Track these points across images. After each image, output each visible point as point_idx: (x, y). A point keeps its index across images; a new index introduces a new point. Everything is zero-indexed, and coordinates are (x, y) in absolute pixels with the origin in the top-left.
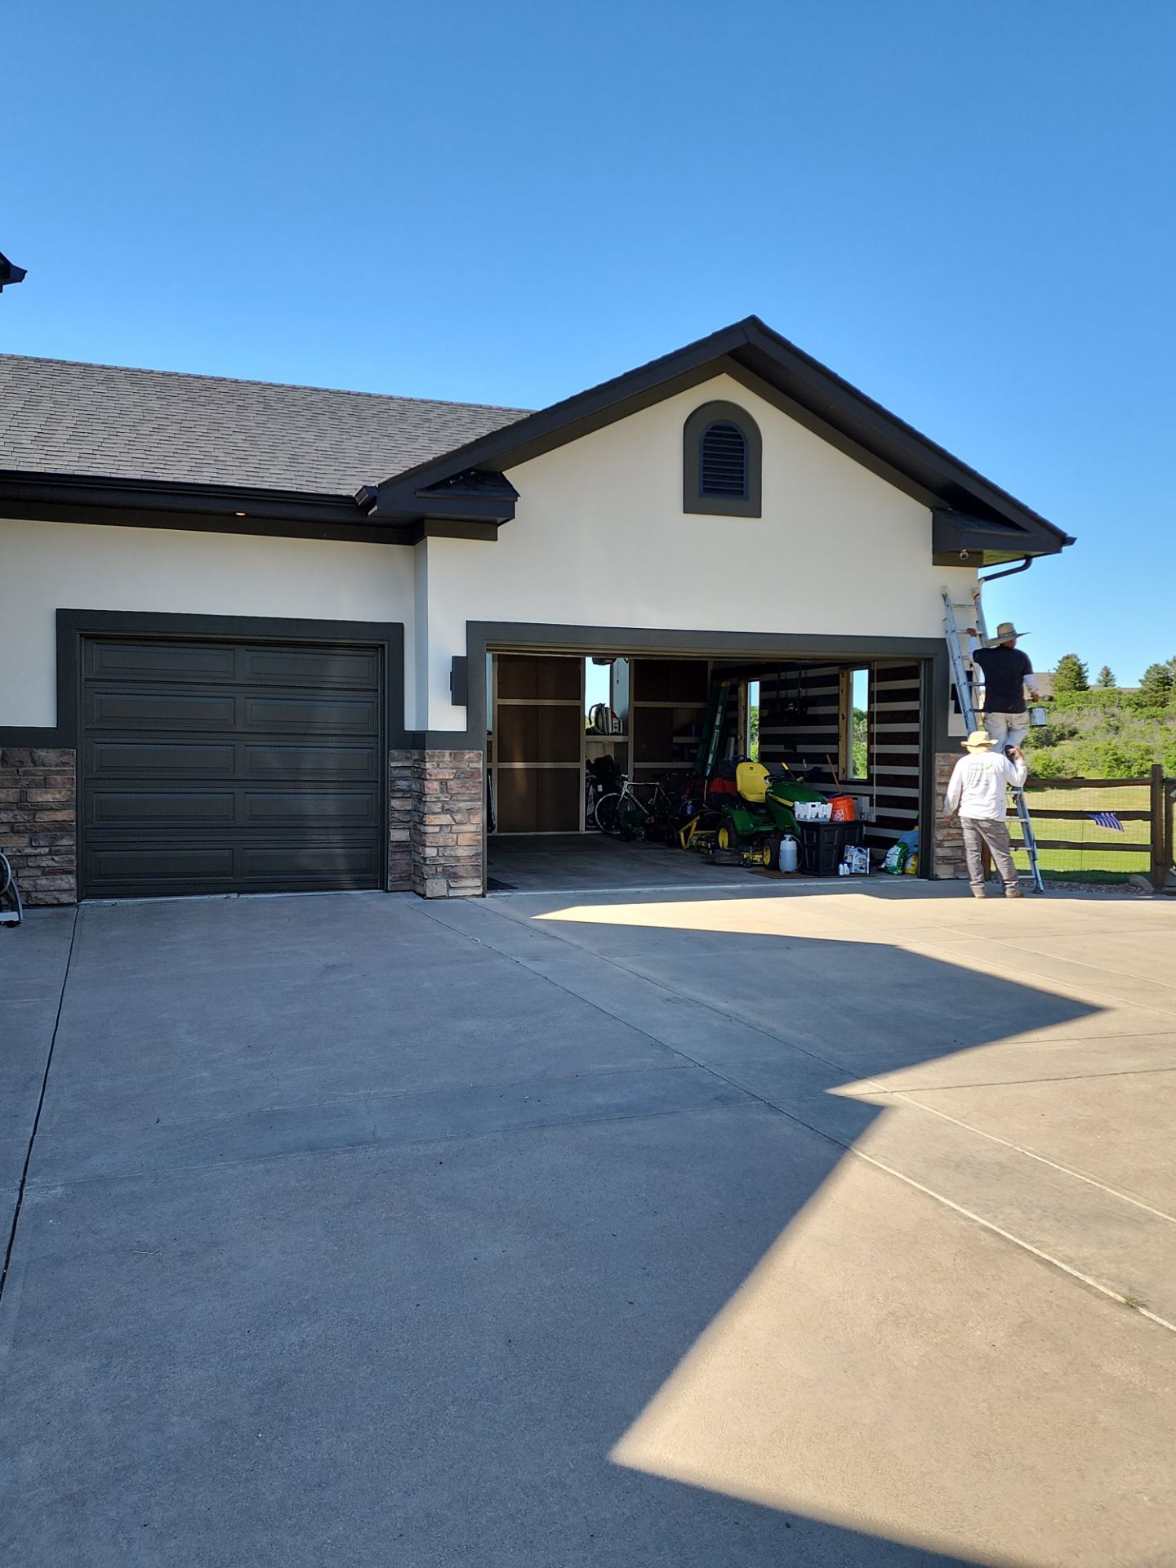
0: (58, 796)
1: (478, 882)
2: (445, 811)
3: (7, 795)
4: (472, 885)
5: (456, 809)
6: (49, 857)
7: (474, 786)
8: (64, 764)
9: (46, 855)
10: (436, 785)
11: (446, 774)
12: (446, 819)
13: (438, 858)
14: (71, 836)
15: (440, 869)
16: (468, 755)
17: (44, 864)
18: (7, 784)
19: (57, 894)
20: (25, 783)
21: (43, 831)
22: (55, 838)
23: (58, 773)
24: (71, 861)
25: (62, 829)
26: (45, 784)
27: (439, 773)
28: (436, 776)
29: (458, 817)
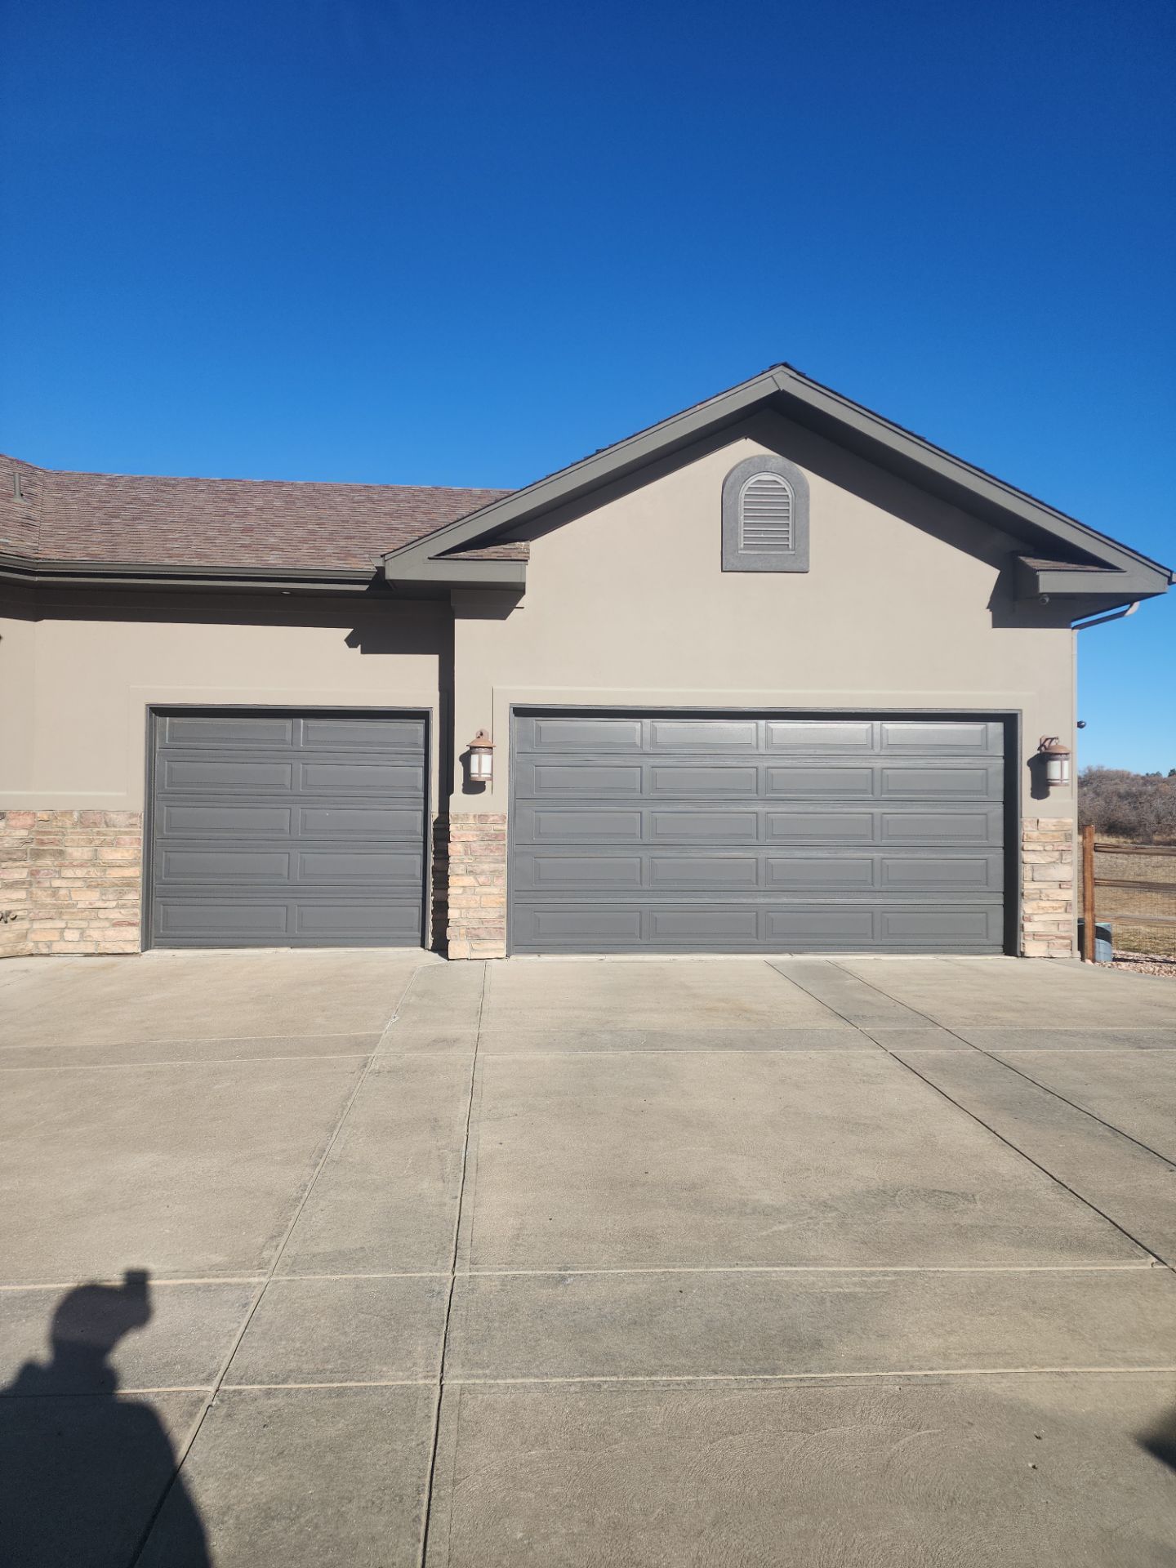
0: (126, 854)
1: (502, 944)
2: (470, 872)
3: (82, 853)
4: (496, 948)
5: (478, 871)
6: (117, 910)
7: (498, 849)
8: (132, 825)
9: (114, 908)
10: (459, 847)
11: (471, 836)
12: (469, 880)
13: (460, 920)
14: (136, 891)
15: (463, 931)
16: (494, 817)
17: (111, 917)
18: (82, 843)
19: (121, 944)
20: (97, 842)
21: (113, 886)
22: (122, 893)
23: (126, 833)
24: (136, 914)
25: (128, 885)
26: (115, 844)
27: (462, 835)
28: (459, 838)
29: (482, 879)
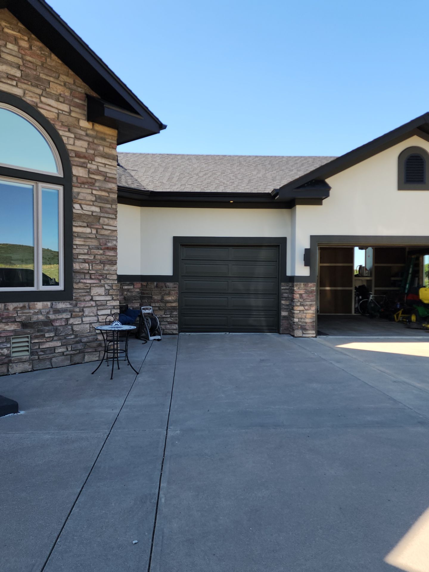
0: (173, 298)
1: (314, 332)
2: (301, 305)
3: (158, 297)
4: (312, 333)
5: (305, 304)
6: (170, 318)
7: (312, 296)
8: (175, 287)
9: (169, 317)
10: (298, 296)
11: (302, 292)
12: (301, 308)
13: (299, 322)
14: (177, 311)
15: (299, 326)
16: (310, 285)
17: (168, 320)
18: (158, 294)
19: (172, 331)
20: (163, 294)
21: (168, 310)
22: (172, 312)
23: (173, 290)
24: (176, 320)
25: (174, 309)
26: (169, 294)
27: (299, 291)
28: (298, 292)
29: (306, 308)
